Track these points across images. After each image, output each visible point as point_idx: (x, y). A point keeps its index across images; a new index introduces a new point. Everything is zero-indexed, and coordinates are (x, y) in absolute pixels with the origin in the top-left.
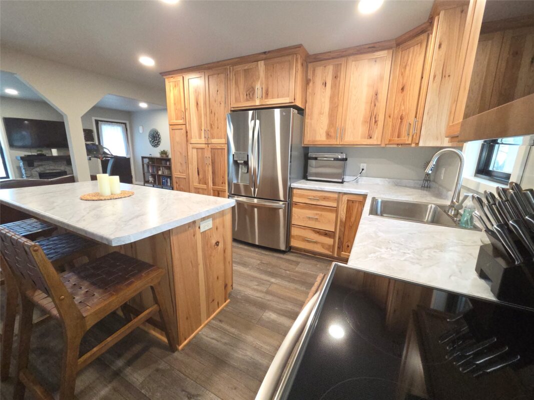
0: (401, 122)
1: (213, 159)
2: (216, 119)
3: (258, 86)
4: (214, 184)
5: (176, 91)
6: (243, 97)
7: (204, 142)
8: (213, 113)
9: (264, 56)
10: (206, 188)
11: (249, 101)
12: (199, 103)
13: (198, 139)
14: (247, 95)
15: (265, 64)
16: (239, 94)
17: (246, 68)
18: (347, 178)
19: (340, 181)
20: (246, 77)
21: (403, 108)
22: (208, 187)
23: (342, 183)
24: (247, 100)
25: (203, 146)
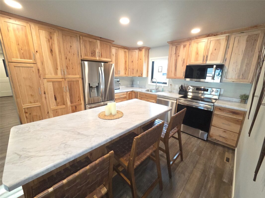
0: (133, 70)
1: (70, 88)
2: (71, 63)
3: (97, 51)
4: (71, 102)
6: (89, 54)
7: (61, 77)
8: (68, 59)
9: (100, 39)
10: (65, 107)
11: (93, 57)
12: (53, 50)
13: (54, 75)
14: (91, 53)
15: (100, 42)
16: (87, 52)
17: (90, 40)
18: (120, 87)
19: (119, 88)
20: (90, 45)
21: (133, 67)
22: (67, 106)
23: (119, 89)
24: (92, 56)
25: (60, 80)
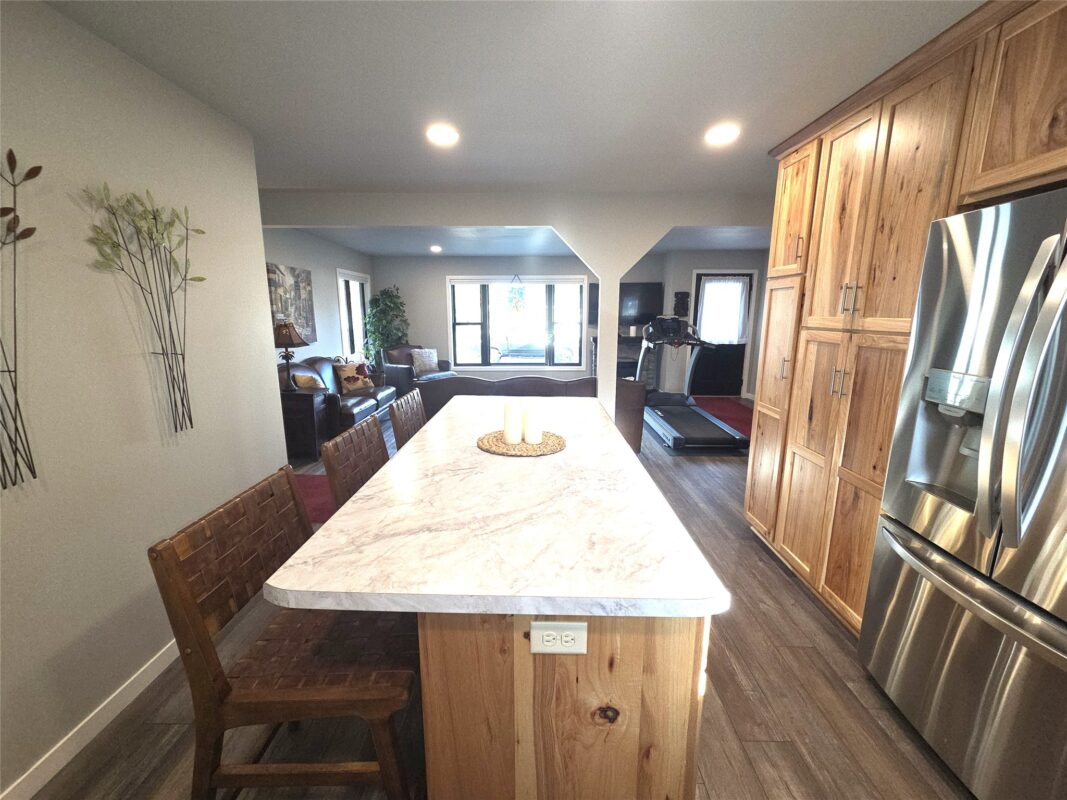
1: (860, 378)
2: (892, 248)
4: (848, 457)
5: (797, 188)
7: (841, 327)
8: (887, 230)
10: (822, 464)
11: (1059, 146)
12: (848, 207)
13: (827, 316)
14: (1055, 120)
16: (1013, 130)
22: (828, 462)
25: (837, 337)
